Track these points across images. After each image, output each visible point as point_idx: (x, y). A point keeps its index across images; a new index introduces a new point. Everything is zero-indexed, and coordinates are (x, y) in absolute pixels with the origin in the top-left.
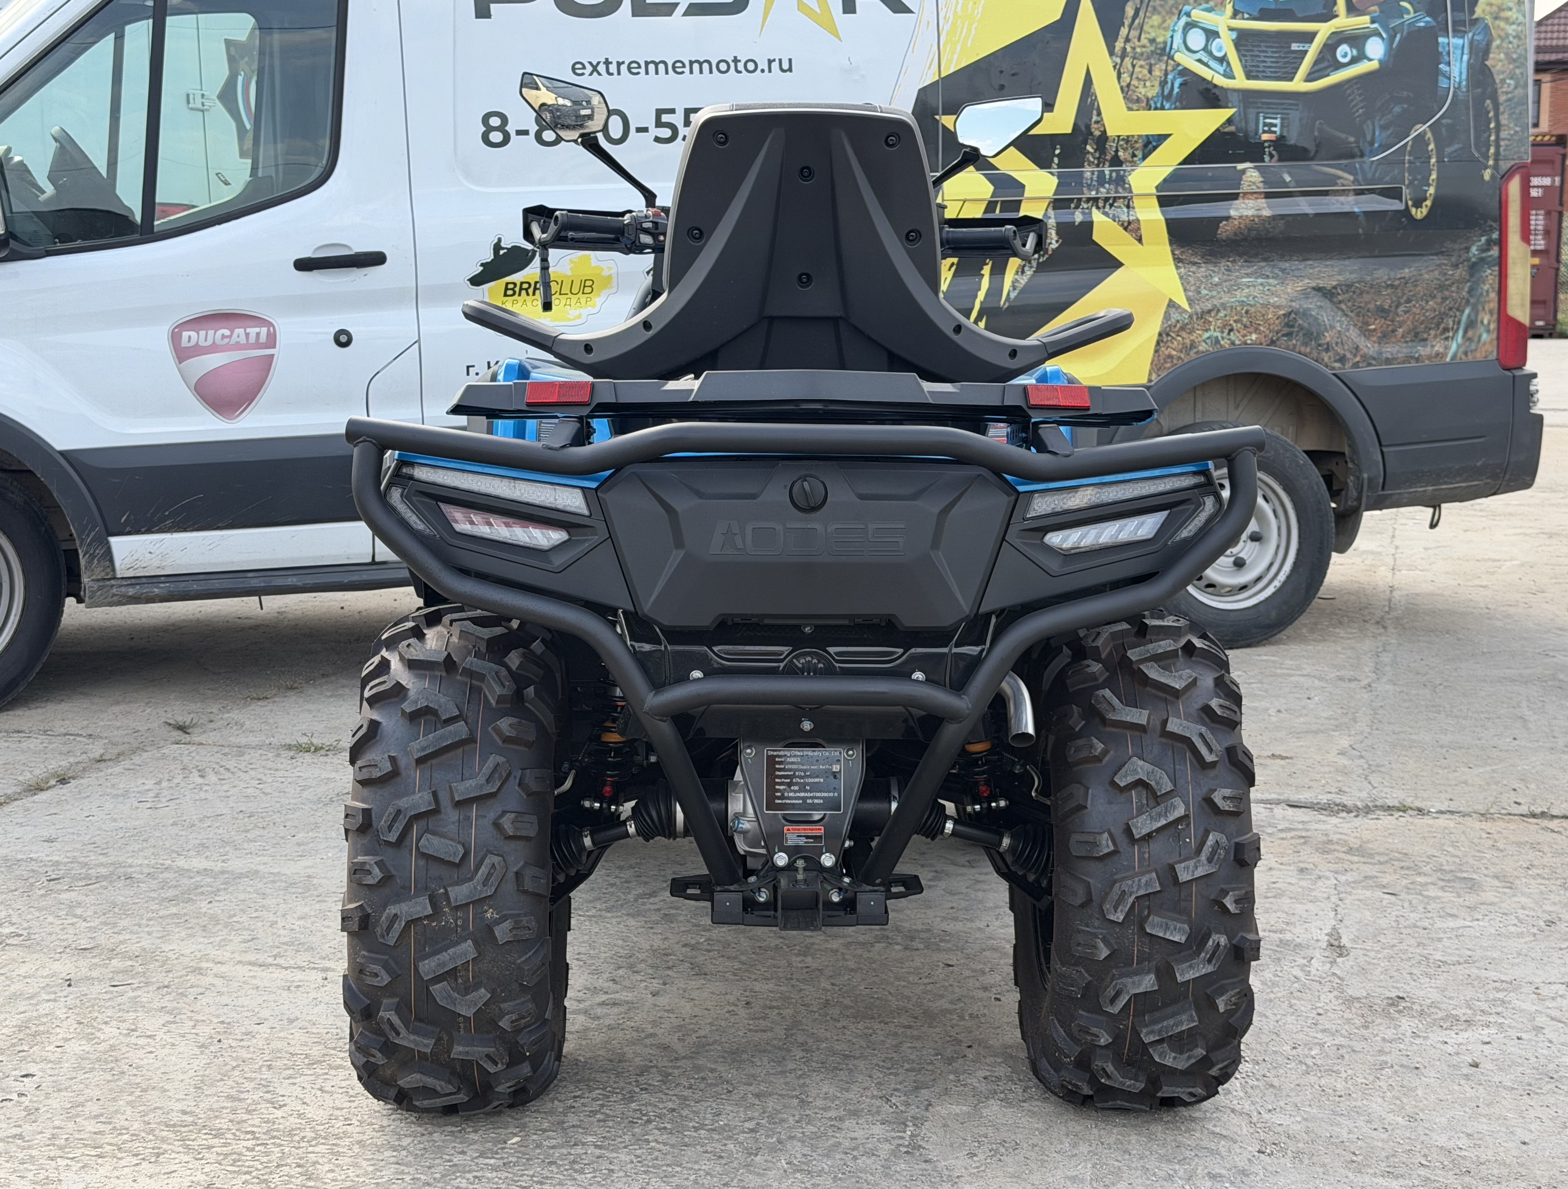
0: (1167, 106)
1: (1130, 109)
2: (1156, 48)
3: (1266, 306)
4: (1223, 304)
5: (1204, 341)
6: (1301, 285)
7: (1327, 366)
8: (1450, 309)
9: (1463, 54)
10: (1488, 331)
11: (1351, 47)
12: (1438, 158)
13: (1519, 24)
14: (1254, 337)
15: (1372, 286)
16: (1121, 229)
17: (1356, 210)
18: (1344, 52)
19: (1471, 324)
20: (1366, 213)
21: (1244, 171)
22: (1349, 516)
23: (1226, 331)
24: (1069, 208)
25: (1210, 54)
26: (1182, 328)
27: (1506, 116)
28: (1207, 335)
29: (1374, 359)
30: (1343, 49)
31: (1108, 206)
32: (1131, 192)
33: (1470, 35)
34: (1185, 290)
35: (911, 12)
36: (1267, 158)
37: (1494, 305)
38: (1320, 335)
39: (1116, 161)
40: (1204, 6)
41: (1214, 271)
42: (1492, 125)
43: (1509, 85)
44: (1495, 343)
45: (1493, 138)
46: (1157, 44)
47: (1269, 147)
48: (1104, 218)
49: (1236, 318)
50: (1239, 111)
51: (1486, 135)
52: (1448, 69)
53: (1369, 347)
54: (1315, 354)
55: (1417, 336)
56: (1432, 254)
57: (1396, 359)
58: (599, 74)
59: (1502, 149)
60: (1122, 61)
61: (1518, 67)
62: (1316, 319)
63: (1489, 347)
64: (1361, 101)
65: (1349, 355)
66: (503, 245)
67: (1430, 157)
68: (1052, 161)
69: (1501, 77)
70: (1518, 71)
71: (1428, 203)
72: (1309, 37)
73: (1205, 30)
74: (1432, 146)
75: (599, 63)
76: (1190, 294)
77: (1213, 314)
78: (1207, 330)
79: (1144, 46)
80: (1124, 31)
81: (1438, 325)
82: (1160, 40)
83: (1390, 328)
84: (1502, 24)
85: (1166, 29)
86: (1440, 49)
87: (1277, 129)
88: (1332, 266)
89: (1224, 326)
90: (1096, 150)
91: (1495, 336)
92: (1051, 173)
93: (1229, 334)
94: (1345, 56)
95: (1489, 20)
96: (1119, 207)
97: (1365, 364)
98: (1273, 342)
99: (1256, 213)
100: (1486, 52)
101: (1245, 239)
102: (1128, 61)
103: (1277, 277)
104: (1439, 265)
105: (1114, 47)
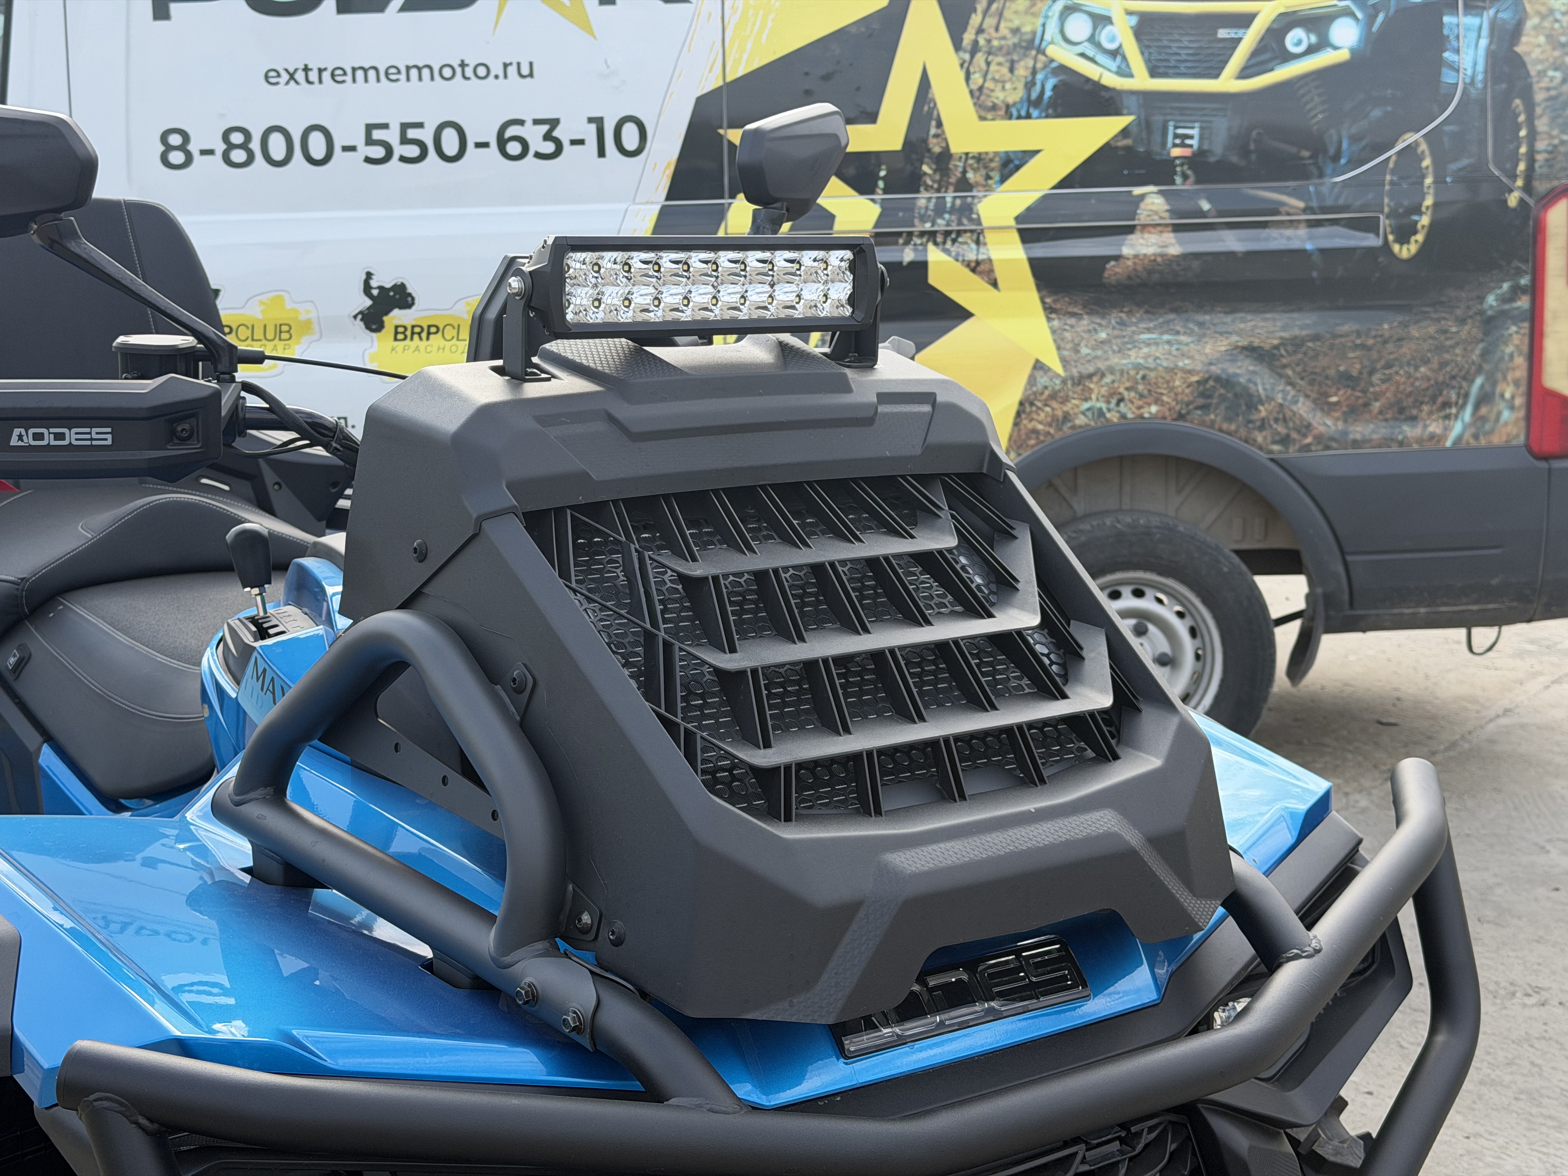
0: (1035, 113)
1: (982, 118)
2: (1021, 40)
3: (1172, 371)
4: (1110, 367)
5: (1083, 413)
7: (1260, 448)
8: (1453, 377)
9: (1479, 37)
10: (1512, 408)
11: (1309, 31)
12: (1436, 177)
14: (1154, 409)
15: (1332, 346)
16: (967, 271)
17: (1309, 246)
18: (1296, 39)
19: (1485, 398)
20: (1322, 251)
21: (1142, 197)
23: (1114, 401)
24: (896, 243)
26: (1053, 396)
27: (1546, 120)
28: (1086, 405)
29: (1335, 440)
30: (1296, 34)
31: (949, 243)
32: (981, 224)
33: (1492, 12)
34: (1059, 348)
35: (688, 2)
36: (1178, 179)
37: (1521, 373)
38: (1251, 409)
39: (964, 185)
41: (1100, 325)
42: (1523, 133)
43: (1552, 79)
44: (1522, 424)
45: (1523, 150)
46: (1022, 34)
47: (1182, 165)
48: (943, 257)
49: (1128, 384)
50: (1138, 121)
51: (1511, 146)
52: (1455, 58)
53: (1326, 425)
54: (1243, 432)
55: (1402, 413)
56: (1425, 306)
57: (1370, 441)
58: (297, 83)
59: (1537, 165)
60: (972, 56)
62: (1246, 388)
63: (1513, 430)
64: (1322, 103)
65: (1294, 435)
67: (1423, 177)
68: (876, 185)
69: (1539, 67)
71: (1420, 237)
72: (1245, 21)
73: (1092, 15)
74: (1427, 162)
75: (296, 70)
76: (1065, 353)
77: (1095, 379)
78: (1086, 400)
79: (1004, 38)
80: (975, 20)
81: (1434, 399)
82: (1027, 29)
83: (1361, 401)
85: (1034, 15)
86: (1446, 32)
87: (1194, 142)
88: (1274, 320)
89: (1111, 395)
90: (935, 171)
91: (1522, 413)
92: (873, 200)
93: (1118, 404)
94: (1299, 43)
96: (966, 243)
97: (1320, 447)
98: (1181, 417)
99: (1159, 250)
100: (1516, 32)
101: (1144, 285)
102: (980, 58)
103: (1191, 333)
104: (1438, 320)
105: (962, 40)
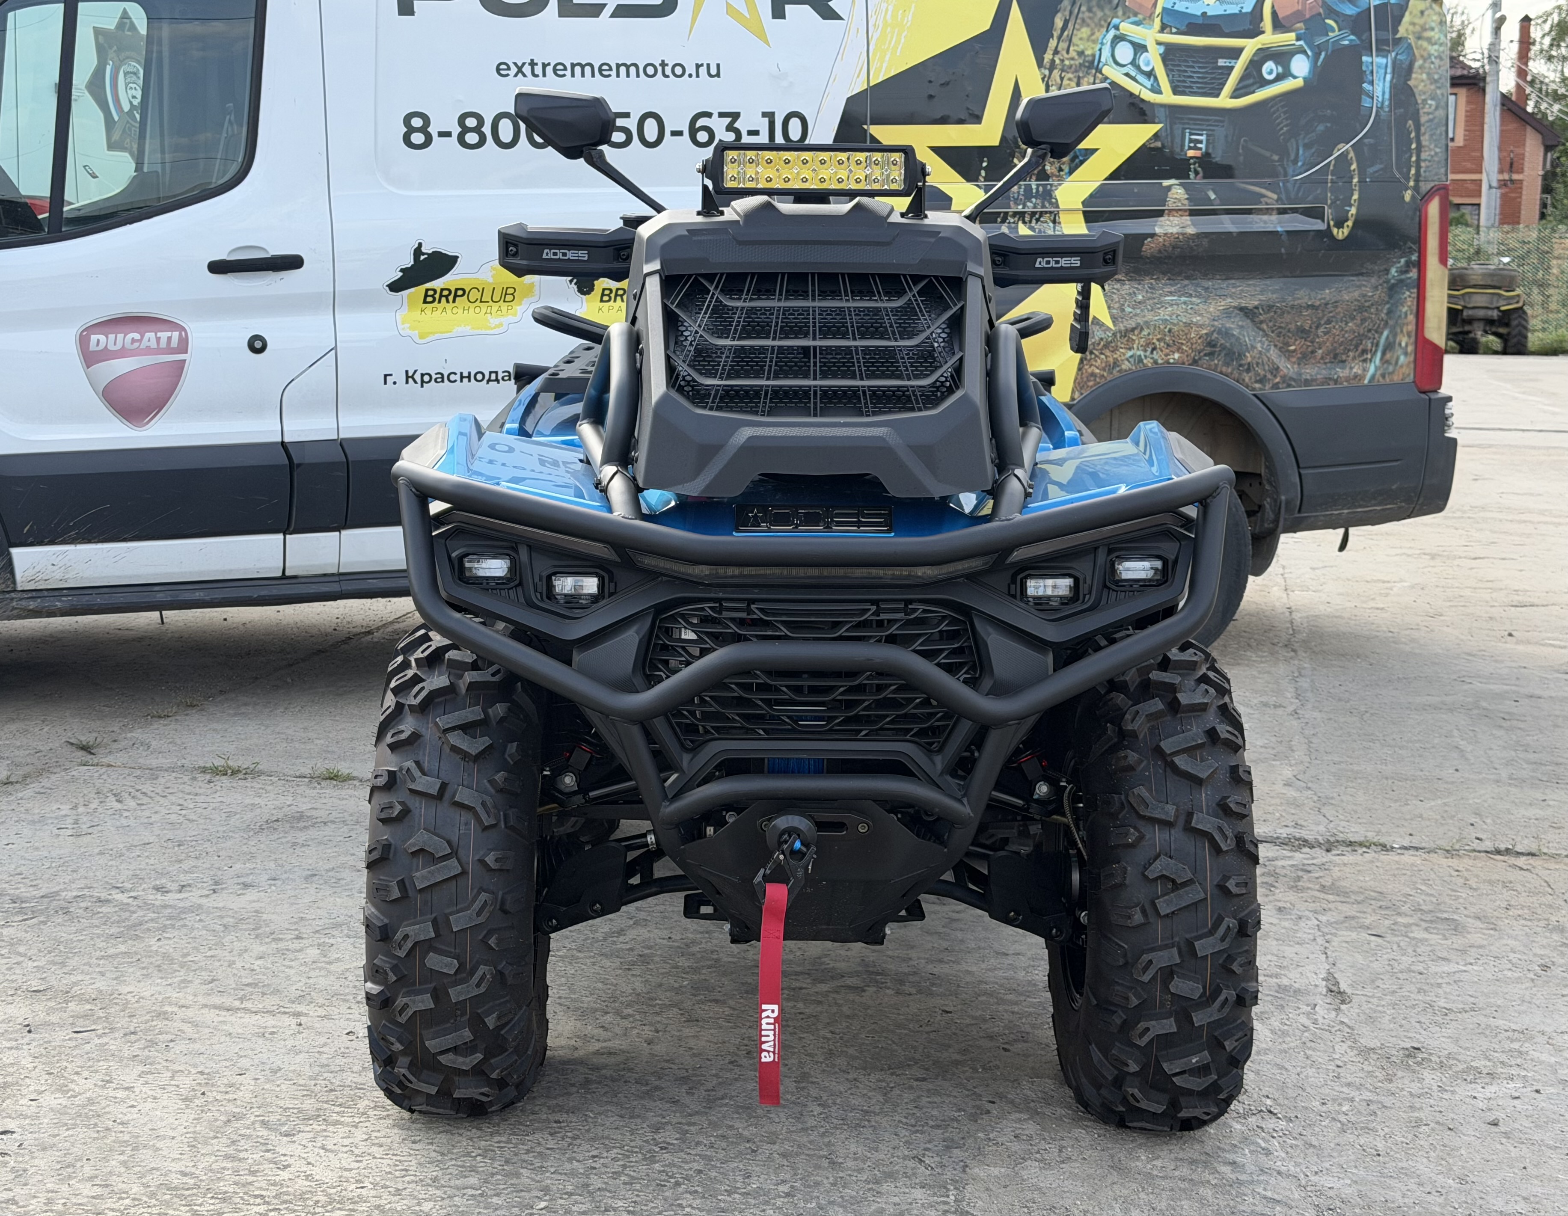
2: (1085, 61)
3: (1188, 325)
4: (1146, 323)
5: (1128, 360)
6: (1223, 304)
7: (1247, 387)
8: (1369, 331)
9: (1386, 73)
10: (1406, 354)
11: (1277, 63)
12: (1359, 178)
13: (1441, 45)
14: (1176, 356)
15: (1292, 307)
17: (1279, 229)
18: (1269, 69)
19: (1389, 346)
20: (1288, 232)
21: (1169, 188)
22: (1264, 538)
23: (1149, 350)
24: (996, 222)
25: (1138, 68)
26: (1106, 346)
27: (1427, 137)
28: (1130, 353)
29: (1294, 380)
30: (1269, 65)
31: (1034, 221)
32: (1058, 207)
33: (1393, 54)
34: (1109, 308)
35: (841, 19)
36: (1192, 175)
37: (1412, 327)
38: (1241, 355)
39: (1043, 176)
40: (1133, 19)
41: (1138, 289)
42: (1414, 146)
43: (1431, 106)
44: (1412, 366)
45: (1414, 159)
46: (1085, 56)
47: (1194, 163)
48: (1030, 233)
49: (1159, 336)
50: (1165, 127)
51: (1407, 156)
52: (1371, 88)
53: (1287, 367)
54: (1236, 374)
55: (1336, 358)
56: (1352, 275)
57: (1315, 380)
58: (524, 76)
59: (1422, 170)
60: (1051, 72)
61: (1439, 88)
62: (1238, 339)
63: (1405, 370)
64: (1286, 119)
65: (1269, 376)
66: (423, 250)
67: (1352, 178)
68: (980, 174)
69: (1423, 97)
70: (1438, 92)
71: (1350, 223)
72: (1236, 53)
73: (1133, 43)
74: (1354, 167)
75: (524, 64)
76: (1115, 312)
77: (1136, 332)
78: (1130, 349)
79: (1073, 59)
80: (1053, 43)
81: (1357, 347)
82: (1088, 52)
83: (1310, 349)
84: (1425, 44)
85: (1094, 42)
86: (1364, 68)
87: (1203, 146)
88: (1255, 285)
89: (1148, 345)
91: (1412, 358)
92: (978, 186)
93: (1152, 353)
94: (1270, 73)
95: (1412, 40)
96: (1046, 223)
97: (1284, 385)
98: (1195, 362)
99: (1180, 230)
100: (1410, 70)
101: (1169, 257)
102: (1056, 73)
103: (1199, 296)
104: (1360, 287)
105: (1043, 59)
